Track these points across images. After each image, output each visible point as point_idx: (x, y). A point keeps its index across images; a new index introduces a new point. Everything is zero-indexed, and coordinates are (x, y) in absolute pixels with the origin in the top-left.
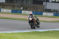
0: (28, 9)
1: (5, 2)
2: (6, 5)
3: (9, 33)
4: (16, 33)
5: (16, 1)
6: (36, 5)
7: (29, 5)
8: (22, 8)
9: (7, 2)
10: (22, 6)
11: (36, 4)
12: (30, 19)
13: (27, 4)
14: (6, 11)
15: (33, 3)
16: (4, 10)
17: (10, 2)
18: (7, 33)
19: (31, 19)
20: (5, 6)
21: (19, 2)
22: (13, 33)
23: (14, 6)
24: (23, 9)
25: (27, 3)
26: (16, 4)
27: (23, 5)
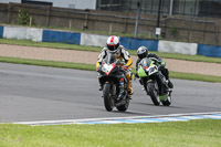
0: (182, 33)
1: (97, 7)
2: (100, 18)
3: (111, 125)
4: (135, 125)
5: (139, 4)
6: (210, 20)
7: (187, 18)
8: (158, 31)
9: (102, 8)
10: (158, 21)
11: (212, 15)
12: (106, 66)
13: (178, 17)
14: (100, 41)
15: (200, 12)
16: (93, 36)
17: (113, 9)
18: (102, 125)
19: (108, 68)
20: (97, 23)
21: (149, 8)
22: (124, 125)
23: (127, 24)
24: (163, 36)
25: (180, 10)
26: (135, 17)
27: (162, 19)
